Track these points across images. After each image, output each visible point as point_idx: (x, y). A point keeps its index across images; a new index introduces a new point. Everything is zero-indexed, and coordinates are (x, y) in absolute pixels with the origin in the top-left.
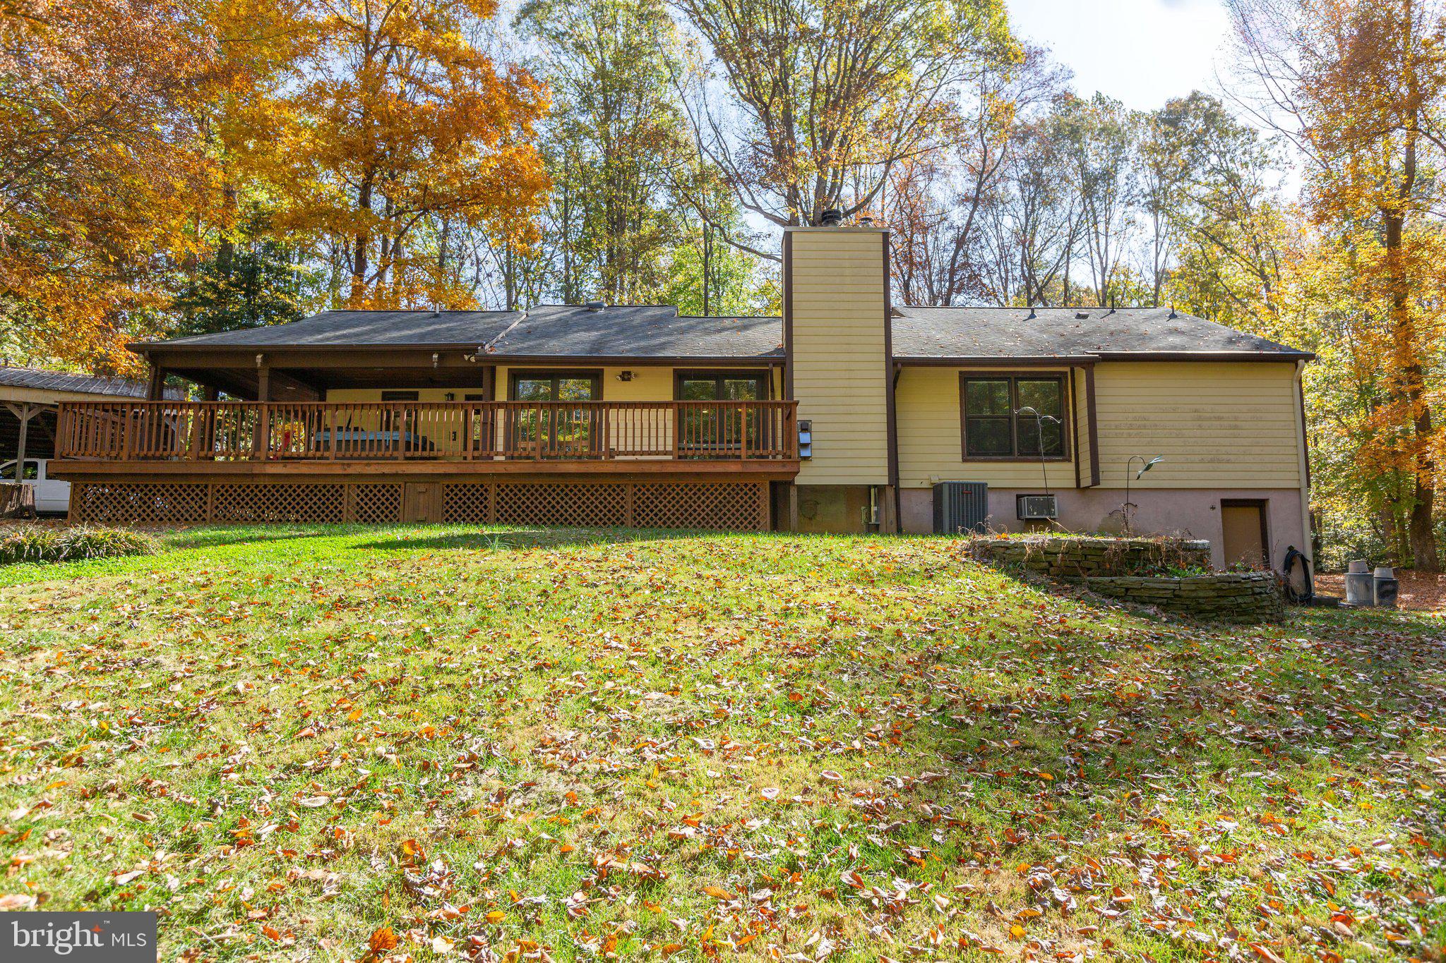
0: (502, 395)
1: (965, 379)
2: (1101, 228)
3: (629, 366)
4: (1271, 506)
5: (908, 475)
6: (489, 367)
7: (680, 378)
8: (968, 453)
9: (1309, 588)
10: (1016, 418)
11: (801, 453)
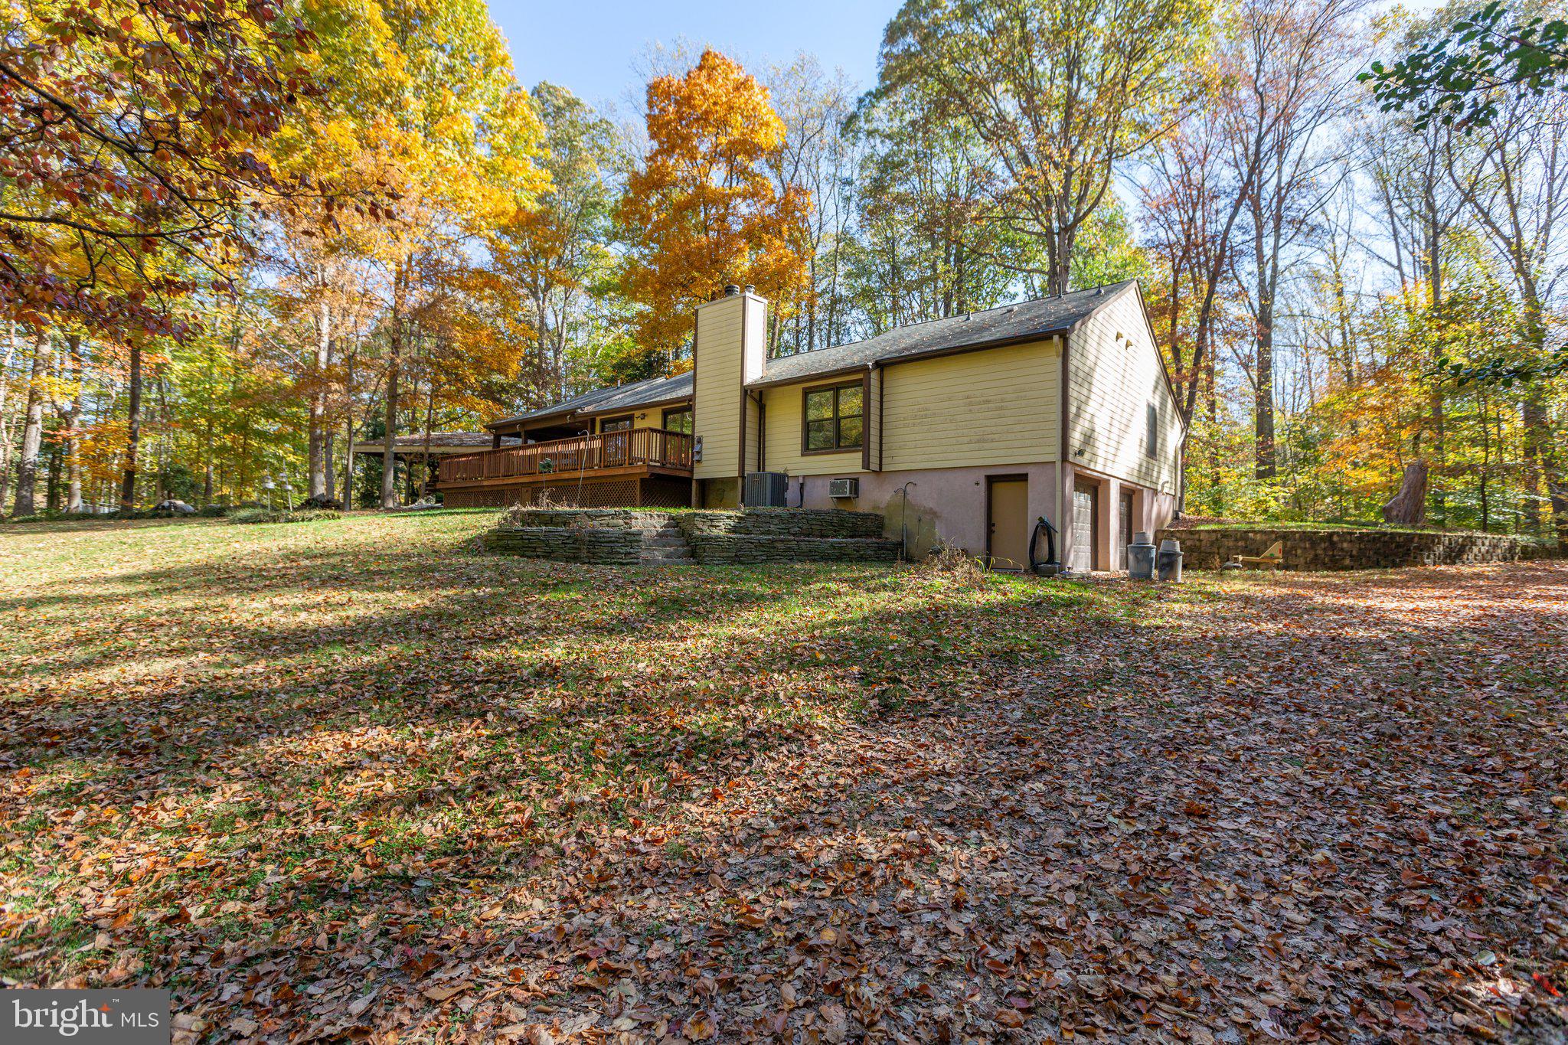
1: (806, 392)
3: (643, 411)
4: (1031, 479)
5: (769, 469)
6: (591, 419)
7: (665, 414)
8: (807, 449)
9: (1051, 558)
10: (837, 420)
11: (696, 458)
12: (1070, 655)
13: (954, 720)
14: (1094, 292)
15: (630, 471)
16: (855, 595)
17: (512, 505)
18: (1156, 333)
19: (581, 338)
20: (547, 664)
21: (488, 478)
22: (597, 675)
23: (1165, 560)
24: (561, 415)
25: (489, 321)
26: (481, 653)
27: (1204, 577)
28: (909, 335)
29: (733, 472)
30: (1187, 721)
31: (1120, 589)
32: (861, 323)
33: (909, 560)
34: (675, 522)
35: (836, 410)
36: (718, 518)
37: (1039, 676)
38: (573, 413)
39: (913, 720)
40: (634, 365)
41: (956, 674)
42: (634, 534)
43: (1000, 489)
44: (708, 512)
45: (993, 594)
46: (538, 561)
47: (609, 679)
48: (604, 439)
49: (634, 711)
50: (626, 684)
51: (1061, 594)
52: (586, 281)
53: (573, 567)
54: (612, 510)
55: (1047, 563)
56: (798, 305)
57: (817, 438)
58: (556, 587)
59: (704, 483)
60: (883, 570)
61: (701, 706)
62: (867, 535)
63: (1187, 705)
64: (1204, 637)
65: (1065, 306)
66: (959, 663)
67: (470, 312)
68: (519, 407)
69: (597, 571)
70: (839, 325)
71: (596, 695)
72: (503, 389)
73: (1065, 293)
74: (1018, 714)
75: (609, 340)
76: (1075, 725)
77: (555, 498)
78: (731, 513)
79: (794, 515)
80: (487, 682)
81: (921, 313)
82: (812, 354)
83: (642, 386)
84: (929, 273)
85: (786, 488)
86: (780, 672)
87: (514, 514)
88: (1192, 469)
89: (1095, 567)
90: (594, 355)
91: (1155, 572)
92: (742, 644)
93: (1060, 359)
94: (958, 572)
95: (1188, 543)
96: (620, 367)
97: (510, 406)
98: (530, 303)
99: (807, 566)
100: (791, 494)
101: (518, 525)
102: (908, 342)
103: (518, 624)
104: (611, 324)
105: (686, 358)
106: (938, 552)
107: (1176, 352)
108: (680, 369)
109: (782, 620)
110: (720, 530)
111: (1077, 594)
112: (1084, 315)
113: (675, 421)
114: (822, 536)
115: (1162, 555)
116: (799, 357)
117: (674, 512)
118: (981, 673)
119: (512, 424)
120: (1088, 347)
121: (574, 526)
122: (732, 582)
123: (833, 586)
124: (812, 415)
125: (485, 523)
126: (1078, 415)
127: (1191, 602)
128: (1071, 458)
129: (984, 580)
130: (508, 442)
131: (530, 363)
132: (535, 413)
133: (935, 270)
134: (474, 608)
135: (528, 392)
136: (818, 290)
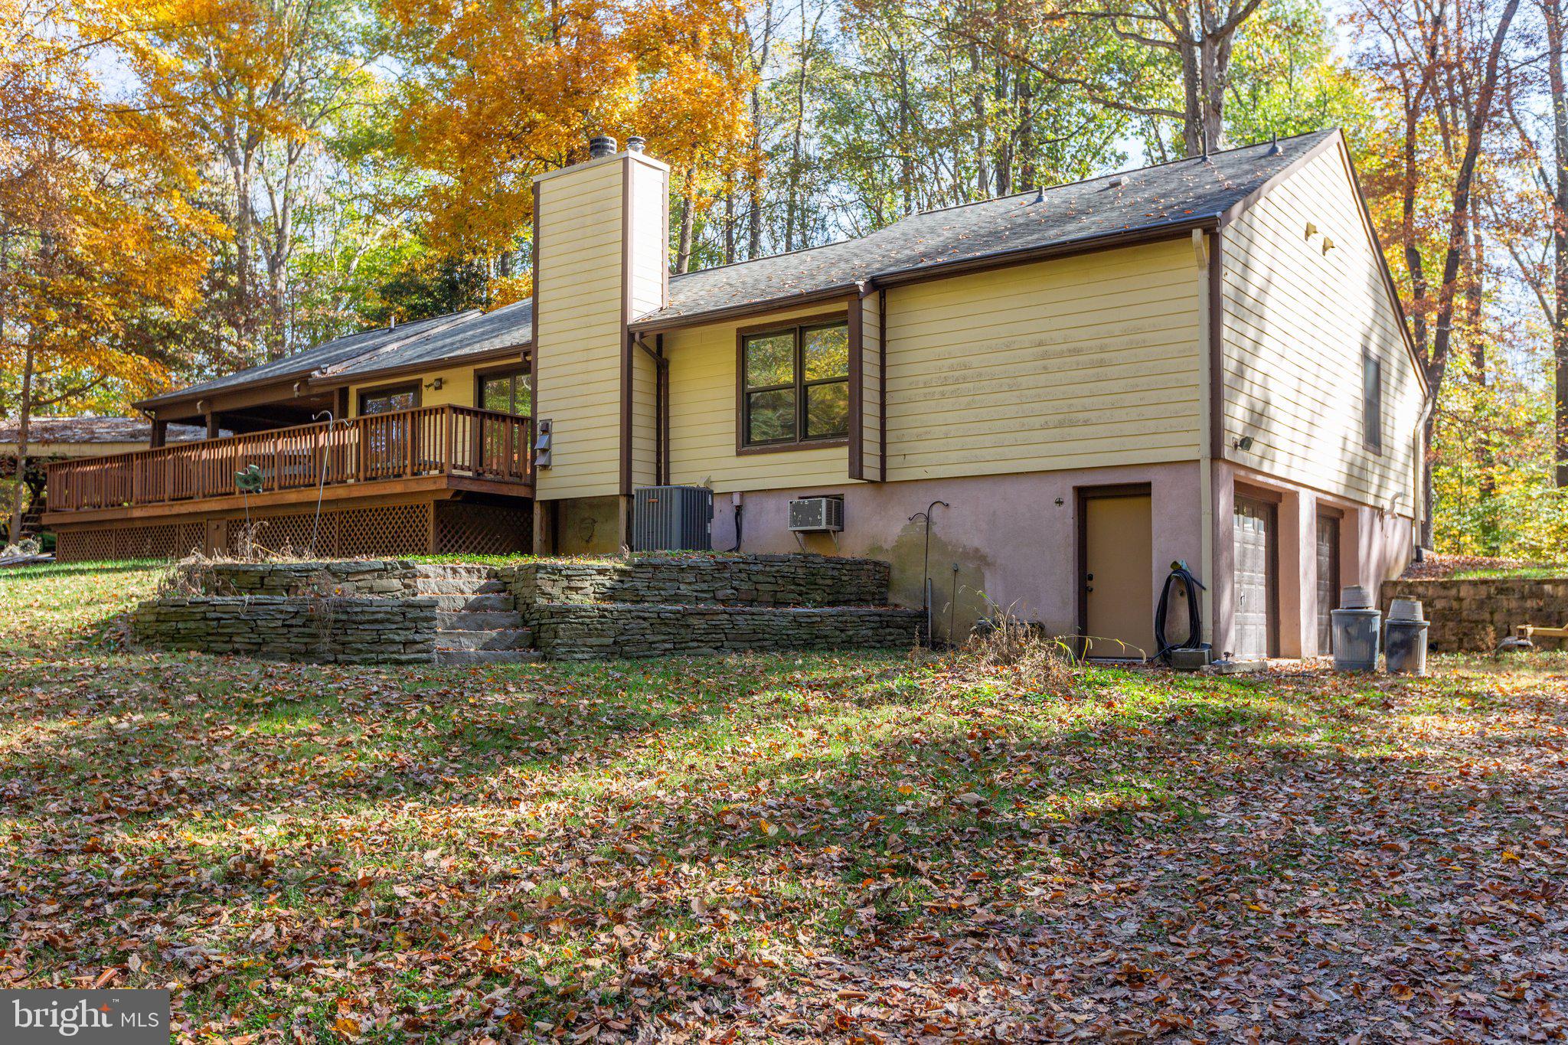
1: (743, 336)
5: (678, 479)
6: (340, 390)
7: (481, 379)
8: (747, 442)
9: (1195, 639)
10: (802, 388)
11: (541, 460)
12: (1226, 813)
13: (1013, 941)
14: (1264, 149)
15: (414, 487)
16: (836, 712)
17: (187, 554)
18: (1377, 223)
19: (321, 238)
20: (249, 858)
21: (143, 503)
22: (346, 876)
23: (1397, 636)
24: (282, 383)
25: (141, 204)
26: (118, 837)
27: (1467, 666)
28: (932, 231)
29: (609, 484)
30: (1432, 929)
31: (1318, 691)
32: (845, 208)
33: (937, 645)
34: (499, 582)
35: (800, 366)
36: (583, 574)
37: (1170, 855)
38: (304, 378)
39: (938, 943)
40: (423, 290)
41: (1019, 856)
42: (420, 607)
43: (1099, 509)
44: (561, 562)
45: (1089, 704)
46: (236, 662)
47: (368, 882)
48: (365, 425)
49: (414, 942)
50: (401, 891)
51: (1212, 701)
52: (328, 130)
53: (305, 670)
54: (377, 561)
55: (1188, 645)
56: (728, 177)
57: (767, 419)
58: (268, 710)
59: (554, 507)
60: (888, 665)
61: (541, 928)
62: (861, 600)
63: (1432, 900)
64: (1464, 775)
65: (1215, 176)
66: (1025, 835)
67: (103, 185)
68: (201, 368)
69: (348, 676)
70: (805, 212)
71: (342, 915)
72: (170, 334)
73: (1216, 152)
74: (1131, 927)
75: (373, 242)
76: (1234, 945)
77: (271, 541)
78: (605, 563)
79: (722, 566)
80: (131, 894)
81: (955, 188)
82: (755, 266)
83: (440, 326)
84: (968, 116)
85: (708, 514)
86: (694, 860)
87: (190, 571)
88: (1444, 470)
89: (1275, 652)
90: (347, 267)
91: (1380, 659)
92: (622, 809)
93: (1205, 272)
94: (1025, 666)
95: (1439, 604)
96: (393, 291)
97: (185, 366)
98: (219, 168)
99: (749, 660)
100: (720, 526)
101: (197, 593)
102: (931, 242)
103: (195, 782)
104: (377, 210)
105: (521, 275)
106: (985, 631)
107: (1413, 258)
108: (509, 296)
109: (700, 762)
110: (585, 599)
111: (1239, 701)
112: (1248, 192)
113: (500, 391)
114: (777, 604)
115: (1393, 627)
116: (731, 272)
117: (497, 562)
118: (1066, 853)
119: (188, 401)
120: (1254, 250)
121: (305, 593)
122: (605, 692)
123: (796, 697)
124: (758, 378)
125: (137, 591)
126: (1240, 375)
127: (1442, 712)
128: (1227, 453)
129: (1073, 679)
130: (183, 434)
131: (221, 285)
132: (233, 379)
133: (980, 110)
134: (108, 753)
135: (219, 340)
136: (766, 147)
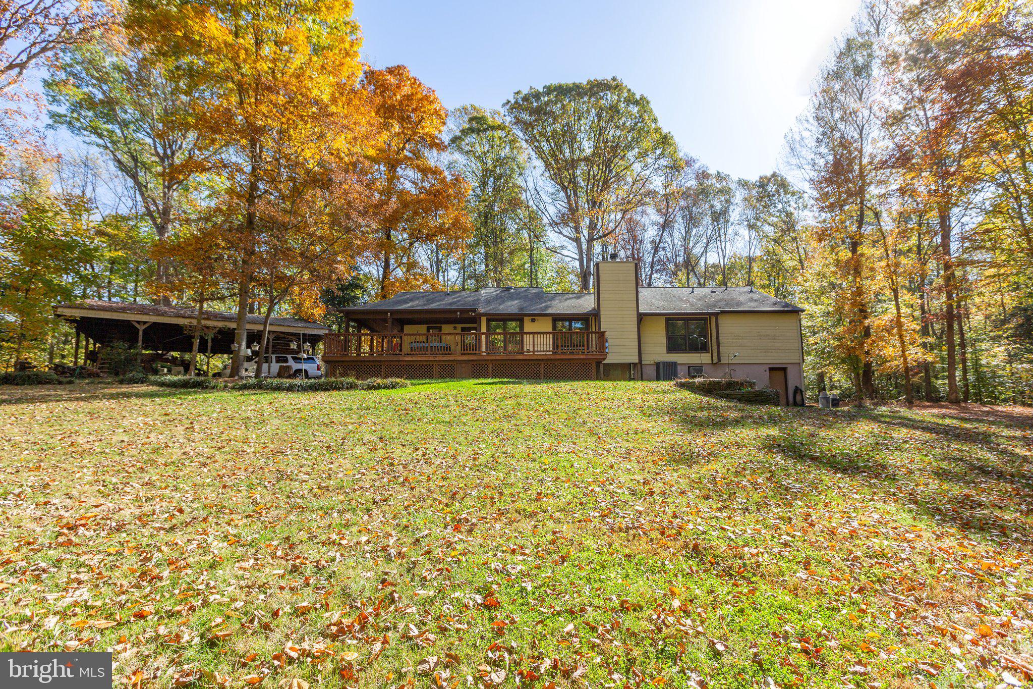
0: (484, 330)
1: (667, 320)
2: (723, 238)
3: (534, 317)
4: (789, 370)
5: (645, 359)
7: (554, 321)
8: (669, 350)
10: (688, 336)
35: (687, 331)
38: (463, 311)
